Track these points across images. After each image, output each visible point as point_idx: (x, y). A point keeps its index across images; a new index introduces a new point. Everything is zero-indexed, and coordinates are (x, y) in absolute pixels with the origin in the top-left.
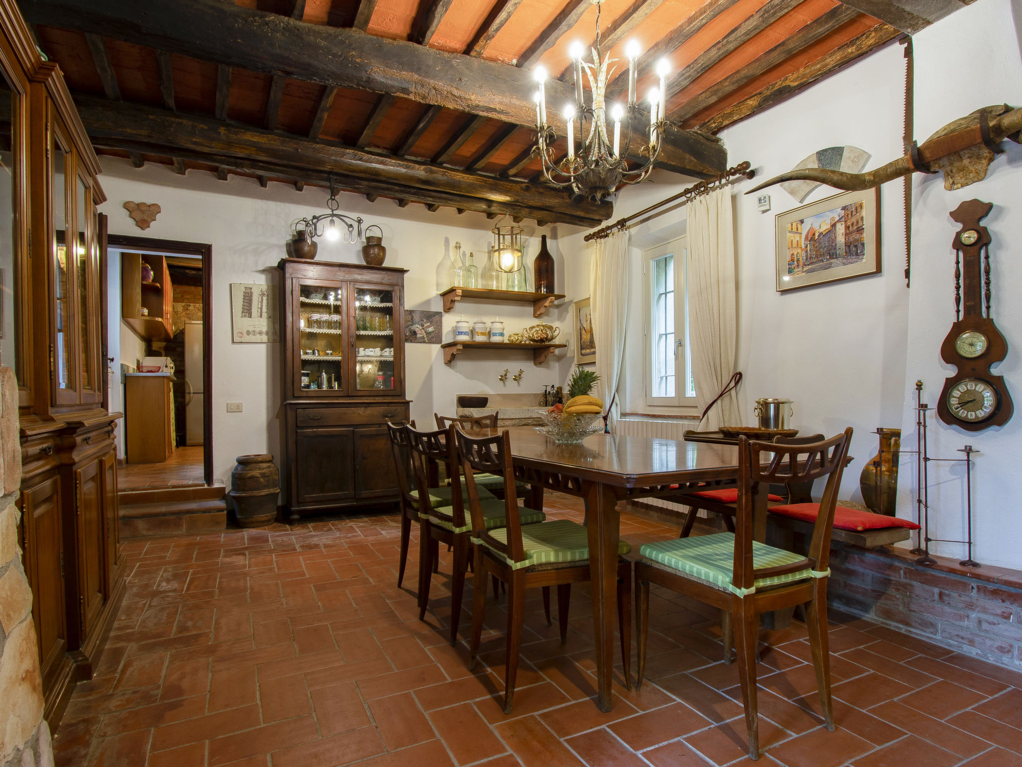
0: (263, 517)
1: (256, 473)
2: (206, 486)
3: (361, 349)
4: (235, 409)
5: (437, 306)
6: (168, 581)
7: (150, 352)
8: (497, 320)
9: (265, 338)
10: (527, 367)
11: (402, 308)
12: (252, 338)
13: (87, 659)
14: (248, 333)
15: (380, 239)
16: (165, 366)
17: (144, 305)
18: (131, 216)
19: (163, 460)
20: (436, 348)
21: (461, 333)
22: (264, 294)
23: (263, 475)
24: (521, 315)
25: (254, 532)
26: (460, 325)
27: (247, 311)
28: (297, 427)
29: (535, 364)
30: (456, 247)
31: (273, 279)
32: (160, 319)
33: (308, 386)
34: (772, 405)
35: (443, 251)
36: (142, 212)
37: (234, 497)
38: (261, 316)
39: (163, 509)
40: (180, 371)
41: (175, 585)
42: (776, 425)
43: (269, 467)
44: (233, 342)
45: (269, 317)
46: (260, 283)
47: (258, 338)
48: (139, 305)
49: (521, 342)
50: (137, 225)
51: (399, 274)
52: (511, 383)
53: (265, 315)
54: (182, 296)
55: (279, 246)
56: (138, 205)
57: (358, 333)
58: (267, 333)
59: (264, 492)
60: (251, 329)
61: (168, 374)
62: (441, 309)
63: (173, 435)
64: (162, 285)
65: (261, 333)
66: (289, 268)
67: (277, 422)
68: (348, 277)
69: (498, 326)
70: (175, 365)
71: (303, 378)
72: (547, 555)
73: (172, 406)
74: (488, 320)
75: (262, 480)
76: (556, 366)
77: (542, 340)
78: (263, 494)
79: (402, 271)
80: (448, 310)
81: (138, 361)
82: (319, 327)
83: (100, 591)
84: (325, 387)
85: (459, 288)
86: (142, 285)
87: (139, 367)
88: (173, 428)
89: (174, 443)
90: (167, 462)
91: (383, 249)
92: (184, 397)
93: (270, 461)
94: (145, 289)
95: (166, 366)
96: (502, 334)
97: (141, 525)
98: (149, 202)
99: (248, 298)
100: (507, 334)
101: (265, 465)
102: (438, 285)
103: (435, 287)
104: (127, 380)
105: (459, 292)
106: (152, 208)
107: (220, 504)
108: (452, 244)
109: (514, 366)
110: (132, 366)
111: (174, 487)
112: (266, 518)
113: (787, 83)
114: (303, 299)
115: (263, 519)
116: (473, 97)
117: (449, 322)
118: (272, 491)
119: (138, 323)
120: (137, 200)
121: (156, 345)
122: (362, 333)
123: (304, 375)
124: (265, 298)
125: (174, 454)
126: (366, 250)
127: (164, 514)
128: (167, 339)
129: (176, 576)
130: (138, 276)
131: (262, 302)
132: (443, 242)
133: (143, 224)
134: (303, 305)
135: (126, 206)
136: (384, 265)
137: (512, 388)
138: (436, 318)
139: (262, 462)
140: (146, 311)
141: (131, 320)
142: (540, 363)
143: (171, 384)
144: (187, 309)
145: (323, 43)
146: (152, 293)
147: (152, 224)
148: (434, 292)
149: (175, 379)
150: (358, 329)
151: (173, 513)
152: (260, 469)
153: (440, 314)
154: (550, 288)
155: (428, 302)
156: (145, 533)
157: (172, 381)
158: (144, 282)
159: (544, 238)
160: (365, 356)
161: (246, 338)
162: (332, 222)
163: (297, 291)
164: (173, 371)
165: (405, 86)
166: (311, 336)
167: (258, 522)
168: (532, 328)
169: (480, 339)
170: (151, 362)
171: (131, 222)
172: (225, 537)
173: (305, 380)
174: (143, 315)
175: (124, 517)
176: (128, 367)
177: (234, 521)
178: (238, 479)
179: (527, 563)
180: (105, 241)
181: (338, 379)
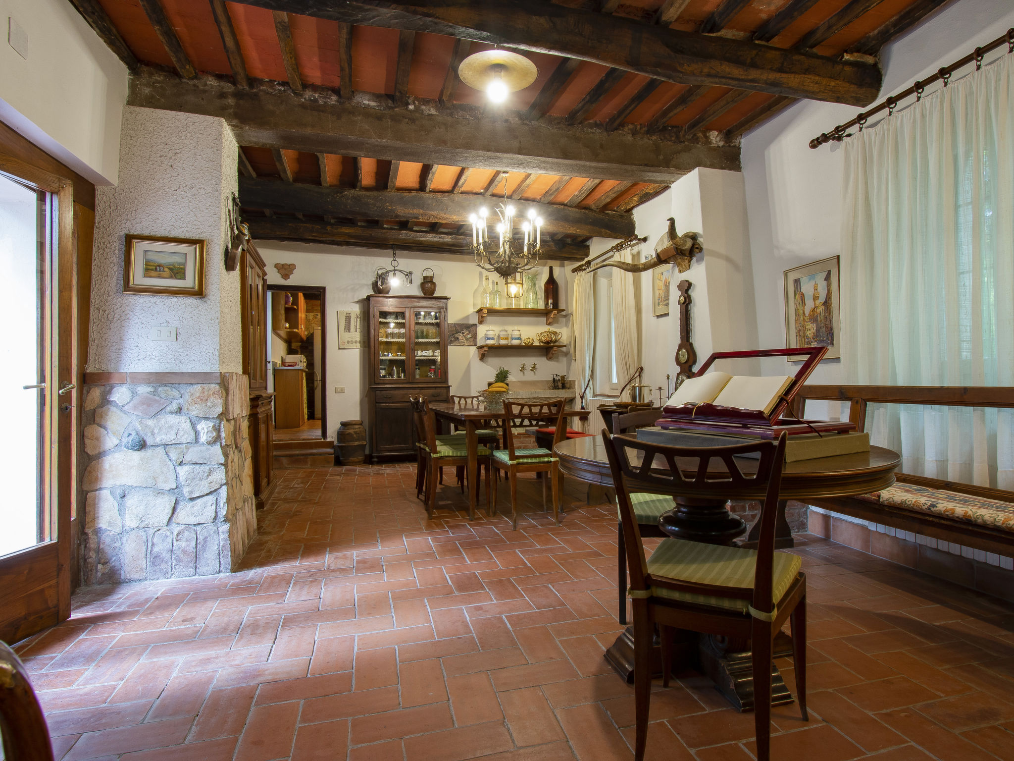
0: (356, 459)
1: (351, 431)
2: (323, 440)
3: (419, 351)
4: (340, 391)
5: (474, 320)
6: (298, 484)
7: (291, 351)
8: (516, 328)
9: (358, 345)
10: (541, 362)
11: (446, 323)
12: (351, 346)
13: (262, 500)
14: (348, 342)
15: (432, 278)
16: (299, 361)
17: (286, 321)
18: (279, 272)
19: (298, 426)
20: (473, 349)
21: (489, 339)
22: (358, 317)
23: (356, 433)
24: (537, 324)
25: (349, 467)
26: (489, 333)
27: (348, 328)
28: (376, 402)
29: (547, 359)
30: (486, 279)
31: (363, 307)
32: (296, 330)
33: (384, 377)
34: (637, 388)
35: (478, 281)
36: (285, 269)
37: (338, 446)
38: (356, 331)
39: (297, 452)
40: (310, 364)
41: (302, 485)
42: (640, 400)
43: (359, 428)
44: (339, 348)
45: (361, 332)
46: (356, 309)
47: (354, 345)
48: (283, 321)
49: (532, 344)
50: (282, 277)
51: (445, 301)
52: (528, 372)
53: (358, 330)
54: (312, 308)
55: (367, 285)
56: (282, 265)
57: (416, 340)
58: (360, 342)
59: (356, 443)
60: (350, 340)
61: (302, 368)
62: (476, 322)
63: (306, 411)
64: (298, 307)
65: (356, 342)
66: (372, 300)
67: (366, 399)
68: (410, 305)
69: (516, 333)
70: (307, 360)
71: (381, 371)
72: (448, 452)
73: (305, 390)
74: (509, 328)
75: (355, 436)
76: (564, 360)
77: (548, 342)
78: (355, 444)
79: (446, 298)
80: (481, 322)
81: (282, 358)
82: (392, 338)
83: (266, 477)
84: (395, 377)
85: (486, 308)
86: (285, 307)
87: (283, 364)
88: (305, 405)
89: (306, 417)
90: (301, 428)
91: (435, 284)
92: (313, 383)
93: (361, 424)
94: (288, 310)
95: (301, 362)
96: (520, 339)
97: (284, 461)
98: (289, 263)
99: (348, 318)
100: (523, 337)
101: (357, 426)
102: (474, 305)
103: (472, 307)
104: (276, 372)
105: (485, 311)
106: (291, 266)
107: (331, 450)
108: (484, 277)
109: (529, 361)
110: (279, 362)
111: (304, 440)
112: (357, 460)
113: (648, 191)
114: (381, 320)
115: (356, 461)
116: (454, 217)
117: (482, 330)
118: (361, 443)
119: (282, 333)
120: (282, 262)
121: (295, 345)
122: (420, 340)
123: (382, 369)
124: (358, 320)
125: (306, 424)
126: (423, 285)
127: (298, 455)
128: (302, 340)
129: (302, 483)
130: (283, 302)
131: (357, 322)
132: (478, 275)
133: (286, 276)
134: (381, 323)
135: (276, 266)
136: (435, 295)
137: (529, 376)
138: (473, 328)
139: (355, 424)
140: (288, 325)
141: (279, 332)
142: (550, 358)
143: (304, 374)
144: (316, 318)
145: (372, 202)
146: (291, 313)
147: (291, 276)
148: (472, 310)
149: (307, 370)
150: (418, 338)
151: (303, 455)
152: (354, 429)
153: (475, 325)
154: (556, 305)
155: (467, 317)
156: (287, 466)
157: (305, 371)
158: (287, 306)
159: (551, 269)
160: (422, 356)
161: (347, 346)
162: (395, 274)
163: (377, 314)
164: (305, 364)
165: (416, 216)
166: (388, 343)
167: (353, 462)
168: (542, 333)
169: (503, 342)
170: (291, 359)
171: (279, 275)
172: (332, 469)
173: (383, 373)
174: (286, 328)
175: (275, 456)
176: (276, 363)
177: (338, 462)
178: (341, 435)
179: (438, 455)
180: (266, 287)
181: (404, 371)
